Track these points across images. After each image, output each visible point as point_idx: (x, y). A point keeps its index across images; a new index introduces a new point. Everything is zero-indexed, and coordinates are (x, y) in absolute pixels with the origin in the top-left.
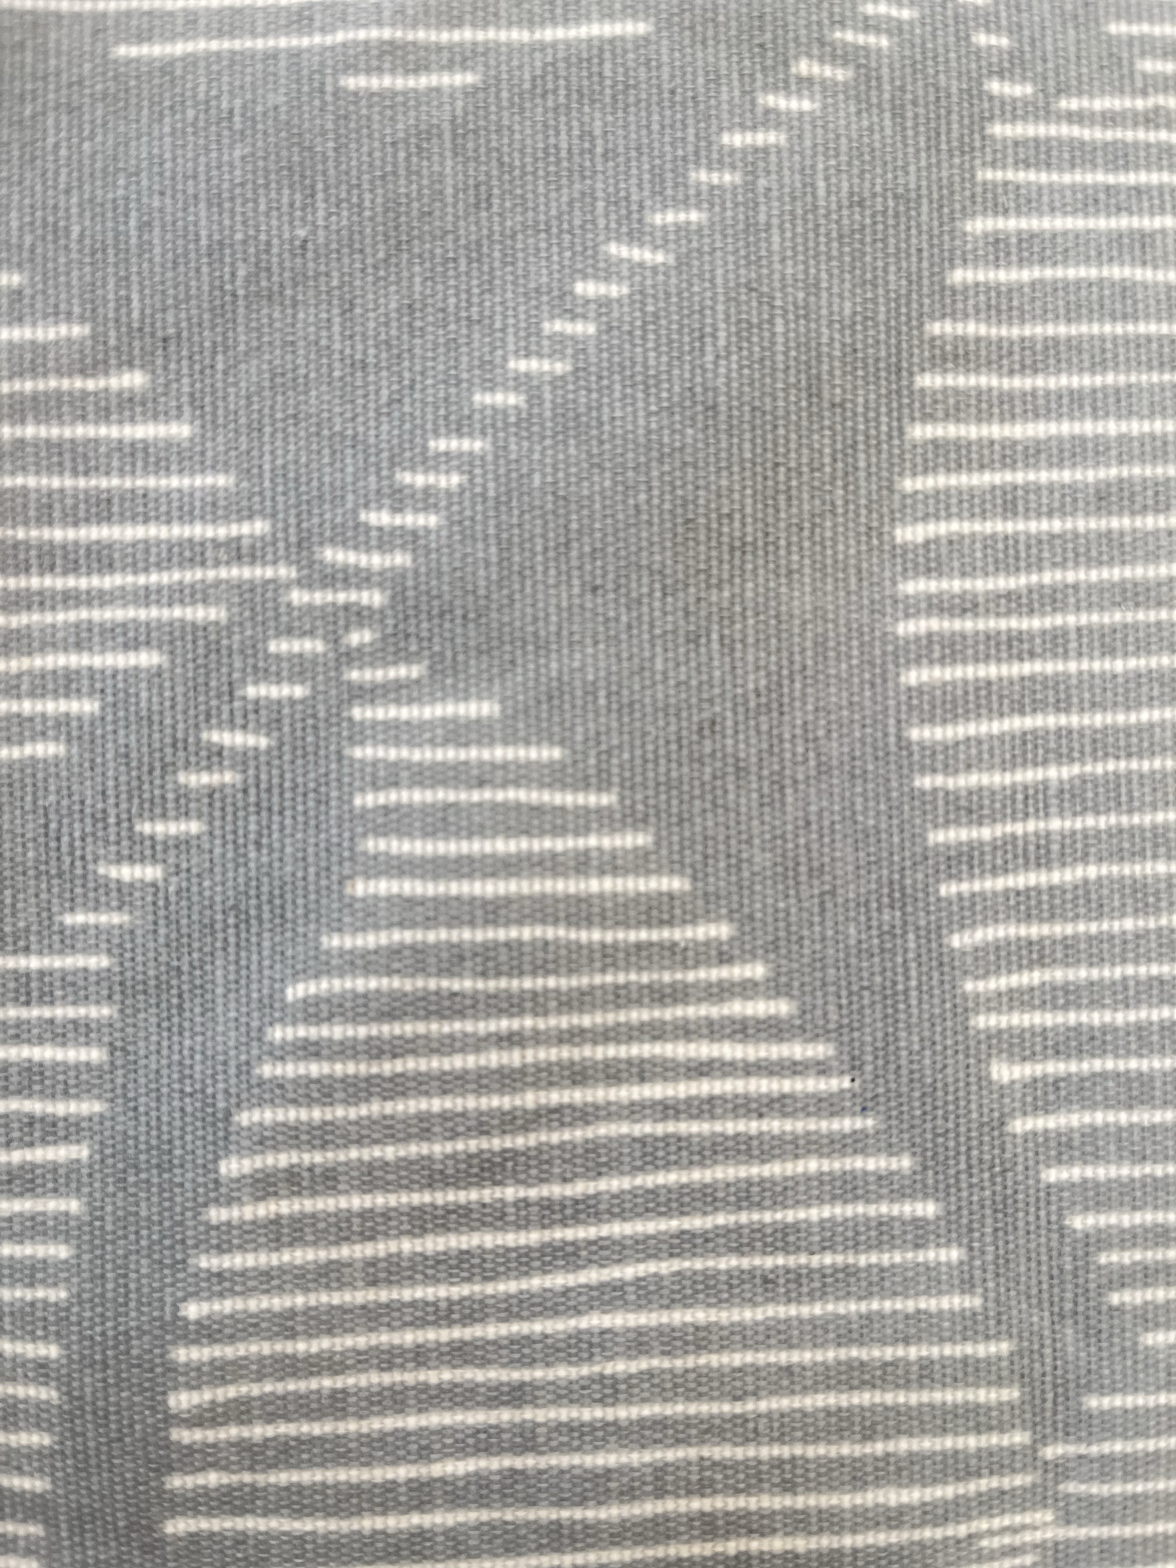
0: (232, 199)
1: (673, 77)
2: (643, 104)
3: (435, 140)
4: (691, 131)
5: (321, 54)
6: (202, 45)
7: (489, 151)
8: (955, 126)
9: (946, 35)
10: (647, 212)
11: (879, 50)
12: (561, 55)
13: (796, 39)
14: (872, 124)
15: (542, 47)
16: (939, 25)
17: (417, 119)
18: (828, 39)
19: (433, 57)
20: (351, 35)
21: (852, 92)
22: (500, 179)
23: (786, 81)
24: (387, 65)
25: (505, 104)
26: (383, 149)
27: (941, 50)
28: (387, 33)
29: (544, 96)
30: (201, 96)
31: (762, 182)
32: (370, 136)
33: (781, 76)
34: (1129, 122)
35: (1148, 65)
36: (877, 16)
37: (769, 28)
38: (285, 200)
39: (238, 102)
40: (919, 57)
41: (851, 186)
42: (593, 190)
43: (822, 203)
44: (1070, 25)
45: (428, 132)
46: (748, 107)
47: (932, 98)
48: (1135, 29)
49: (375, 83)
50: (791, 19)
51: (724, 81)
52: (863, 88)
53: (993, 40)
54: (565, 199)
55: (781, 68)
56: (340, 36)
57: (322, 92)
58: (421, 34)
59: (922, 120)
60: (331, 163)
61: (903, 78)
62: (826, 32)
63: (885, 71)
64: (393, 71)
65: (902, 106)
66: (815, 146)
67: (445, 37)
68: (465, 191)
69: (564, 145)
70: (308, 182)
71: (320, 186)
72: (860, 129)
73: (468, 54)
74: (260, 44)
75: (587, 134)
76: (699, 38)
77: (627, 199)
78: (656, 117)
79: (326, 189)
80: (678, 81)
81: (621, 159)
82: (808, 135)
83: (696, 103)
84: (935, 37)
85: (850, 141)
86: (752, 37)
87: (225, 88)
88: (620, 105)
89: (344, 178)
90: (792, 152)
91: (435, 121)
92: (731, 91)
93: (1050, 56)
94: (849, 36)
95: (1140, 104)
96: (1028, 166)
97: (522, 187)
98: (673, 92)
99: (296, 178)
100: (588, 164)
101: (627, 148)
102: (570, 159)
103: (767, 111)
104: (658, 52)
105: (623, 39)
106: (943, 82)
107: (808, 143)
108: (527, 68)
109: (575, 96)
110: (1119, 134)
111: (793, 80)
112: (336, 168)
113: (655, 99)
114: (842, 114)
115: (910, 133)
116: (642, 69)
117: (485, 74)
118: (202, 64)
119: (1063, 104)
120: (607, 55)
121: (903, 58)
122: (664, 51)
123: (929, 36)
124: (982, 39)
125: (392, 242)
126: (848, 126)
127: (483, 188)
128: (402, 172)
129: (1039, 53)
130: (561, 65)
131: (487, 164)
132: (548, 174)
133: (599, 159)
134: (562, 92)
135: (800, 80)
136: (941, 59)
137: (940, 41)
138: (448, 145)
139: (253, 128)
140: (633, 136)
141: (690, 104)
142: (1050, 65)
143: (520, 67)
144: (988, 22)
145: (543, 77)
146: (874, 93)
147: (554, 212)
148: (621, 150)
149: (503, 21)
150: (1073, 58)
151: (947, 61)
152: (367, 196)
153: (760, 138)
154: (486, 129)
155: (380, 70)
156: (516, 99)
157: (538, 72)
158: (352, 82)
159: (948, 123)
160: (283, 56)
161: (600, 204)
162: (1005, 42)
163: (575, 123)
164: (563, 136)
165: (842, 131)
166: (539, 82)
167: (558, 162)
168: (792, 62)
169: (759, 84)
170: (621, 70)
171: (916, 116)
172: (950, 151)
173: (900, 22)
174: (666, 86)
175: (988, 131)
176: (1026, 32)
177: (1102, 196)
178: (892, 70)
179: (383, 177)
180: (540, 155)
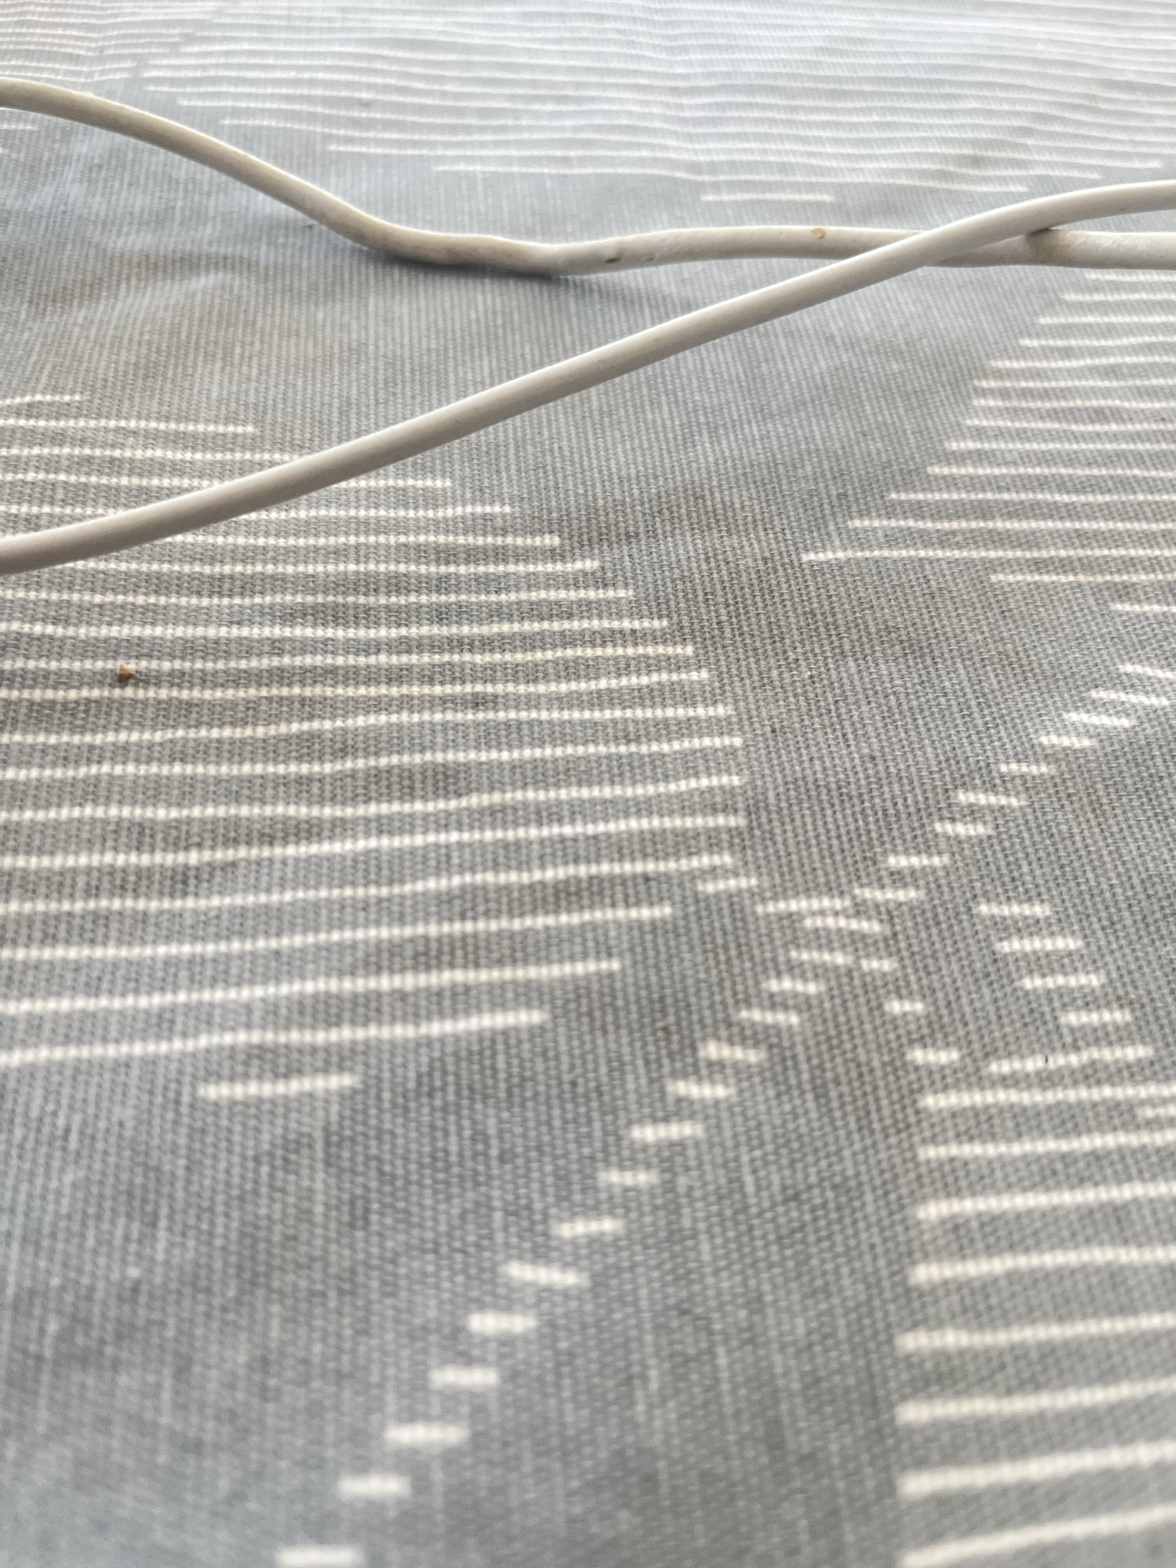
0: (53, 1236)
1: (572, 1068)
2: (542, 1098)
3: (305, 1151)
4: (597, 1125)
5: (180, 1061)
6: (44, 1053)
7: (368, 1158)
8: (884, 1103)
9: (857, 1006)
10: (552, 1222)
11: (790, 1028)
12: (449, 1049)
13: (701, 1020)
14: (794, 1108)
15: (429, 1042)
16: (848, 996)
17: (286, 1128)
18: (734, 1019)
19: (307, 1059)
20: (216, 1039)
21: (768, 1075)
22: (380, 1192)
23: (695, 1065)
24: (254, 1071)
25: (387, 1105)
26: (243, 1166)
27: (855, 1023)
28: (256, 1037)
29: (431, 1095)
30: (35, 1112)
31: (682, 1181)
32: (229, 1151)
33: (689, 1060)
34: (1068, 1081)
35: (1072, 1018)
36: (782, 993)
37: (671, 1010)
38: (119, 1232)
39: (77, 1118)
40: (833, 1032)
41: (783, 1179)
42: (489, 1198)
43: (752, 1200)
44: (983, 983)
45: (297, 1142)
46: (657, 1095)
47: (854, 1074)
48: (1050, 982)
49: (239, 1091)
50: (693, 1000)
51: (628, 1068)
52: (779, 1069)
53: (908, 1007)
54: (456, 1211)
55: (688, 1052)
56: (203, 1041)
57: (177, 1102)
58: (295, 1036)
59: (848, 1099)
60: (179, 1185)
61: (820, 1055)
62: (731, 1011)
63: (800, 1049)
64: (260, 1077)
65: (824, 1085)
66: (735, 1136)
67: (320, 1037)
68: (338, 1209)
69: (454, 1148)
70: (149, 1208)
71: (164, 1211)
72: (782, 1114)
73: (347, 1053)
74: (111, 1051)
75: (480, 1136)
76: (598, 1024)
77: (529, 1208)
78: (556, 1112)
79: (171, 1218)
80: (579, 1071)
81: (520, 1161)
82: (726, 1125)
83: (600, 1094)
84: (846, 1010)
85: (774, 1127)
86: (654, 1021)
87: (64, 1102)
88: (517, 1100)
89: (194, 1200)
90: (711, 1145)
91: (306, 1130)
92: (637, 1078)
93: (969, 1017)
94: (756, 1015)
95: (1074, 1060)
96: (971, 1139)
97: (406, 1200)
98: (574, 1084)
99: (136, 1204)
100: (481, 1168)
101: (527, 1148)
102: (461, 1165)
103: (679, 1100)
104: (555, 1041)
105: (517, 1029)
106: (863, 1058)
107: (728, 1133)
108: (412, 1066)
109: (465, 1092)
110: (1060, 1095)
111: (702, 1064)
112: (186, 1190)
113: (554, 1092)
114: (760, 1098)
115: (838, 1114)
116: (539, 1061)
117: (366, 1074)
118: (40, 1075)
119: (994, 1067)
120: (500, 1047)
121: (816, 1034)
122: (562, 1040)
123: (840, 1009)
124: (895, 1007)
125: (247, 1275)
126: (769, 1112)
127: (359, 1204)
128: (264, 1190)
129: (957, 1016)
130: (450, 1060)
131: (364, 1174)
132: (436, 1181)
133: (494, 1163)
134: (451, 1089)
135: (710, 1064)
136: (856, 1032)
137: (852, 1013)
138: (320, 1155)
139: (92, 1148)
140: (532, 1134)
141: (594, 1095)
142: (971, 1027)
143: (404, 1066)
144: (898, 988)
145: (430, 1075)
146: (791, 1073)
147: (443, 1228)
148: (519, 1150)
149: (386, 1017)
150: (993, 1018)
151: (863, 1033)
152: (220, 1221)
153: (675, 1131)
154: (365, 1135)
155: (246, 1076)
156: (400, 1100)
157: (425, 1069)
158: (212, 1092)
159: (877, 1100)
160: (135, 1065)
161: (498, 1216)
162: (919, 1007)
163: (466, 1123)
164: (453, 1139)
165: (763, 1118)
166: (425, 1080)
167: (447, 1169)
168: (699, 1045)
169: (666, 1070)
170: (515, 1062)
171: (841, 1096)
172: (884, 1129)
173: (808, 998)
174: (566, 1078)
175: (921, 1104)
176: (940, 995)
177: (1059, 1166)
178: (807, 1048)
179: (242, 1199)
180: (427, 1160)
